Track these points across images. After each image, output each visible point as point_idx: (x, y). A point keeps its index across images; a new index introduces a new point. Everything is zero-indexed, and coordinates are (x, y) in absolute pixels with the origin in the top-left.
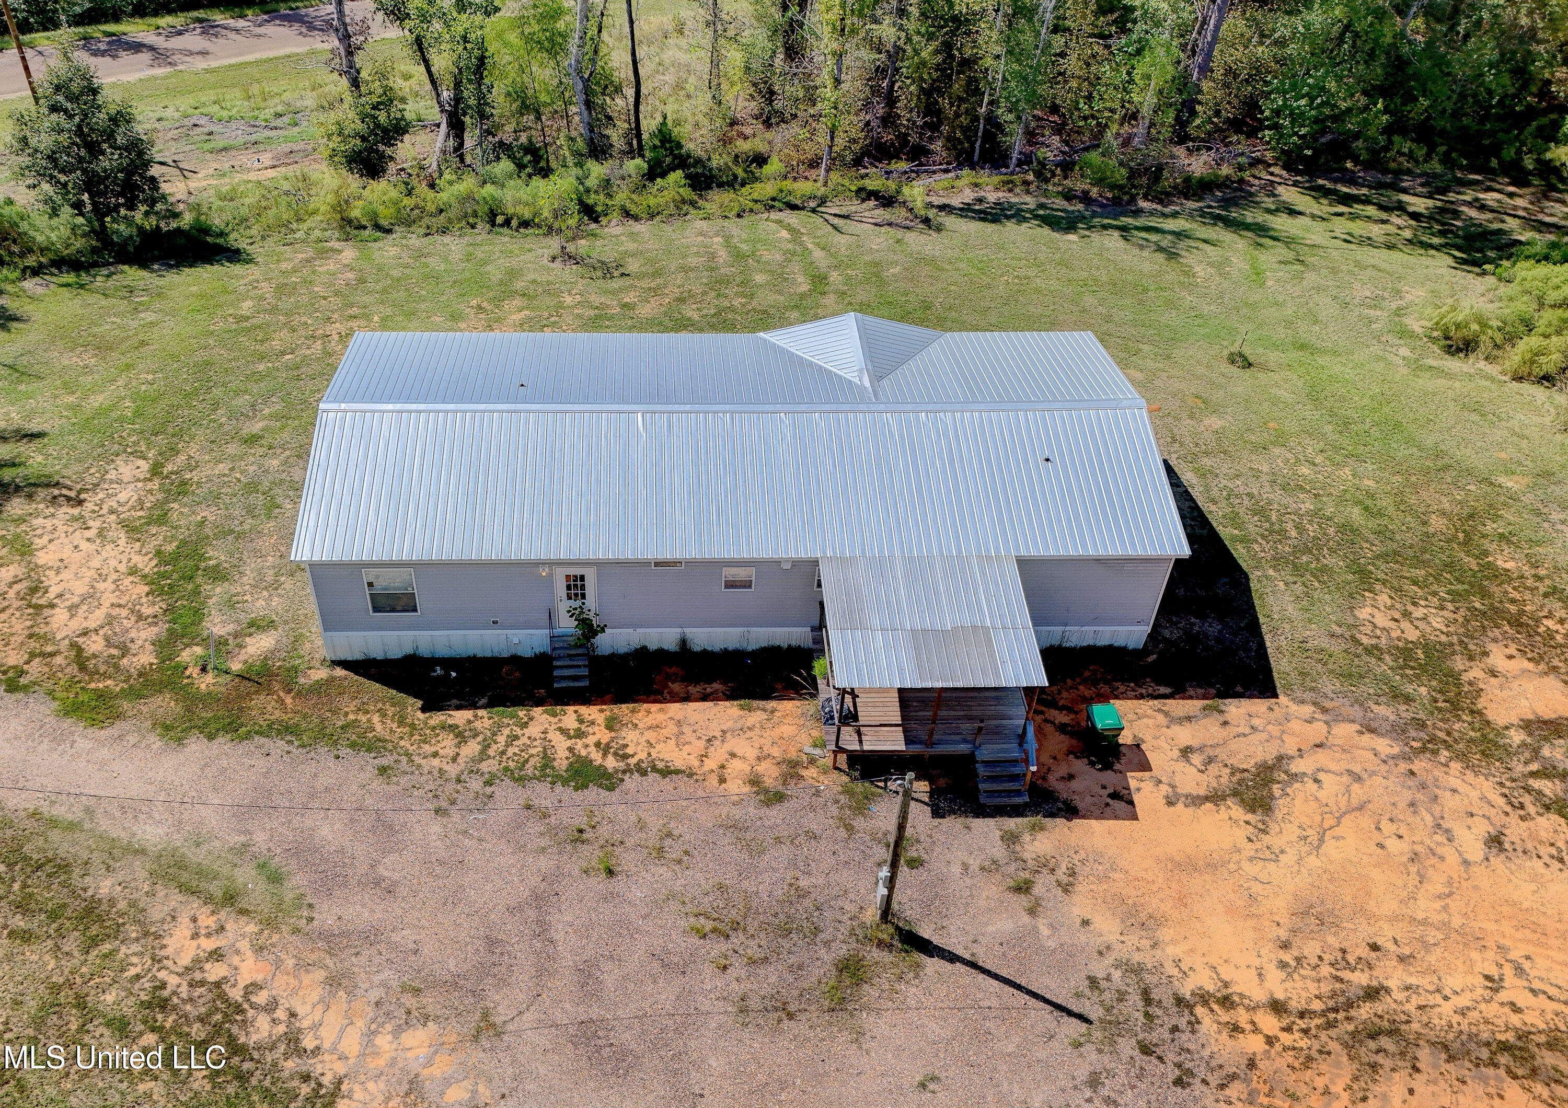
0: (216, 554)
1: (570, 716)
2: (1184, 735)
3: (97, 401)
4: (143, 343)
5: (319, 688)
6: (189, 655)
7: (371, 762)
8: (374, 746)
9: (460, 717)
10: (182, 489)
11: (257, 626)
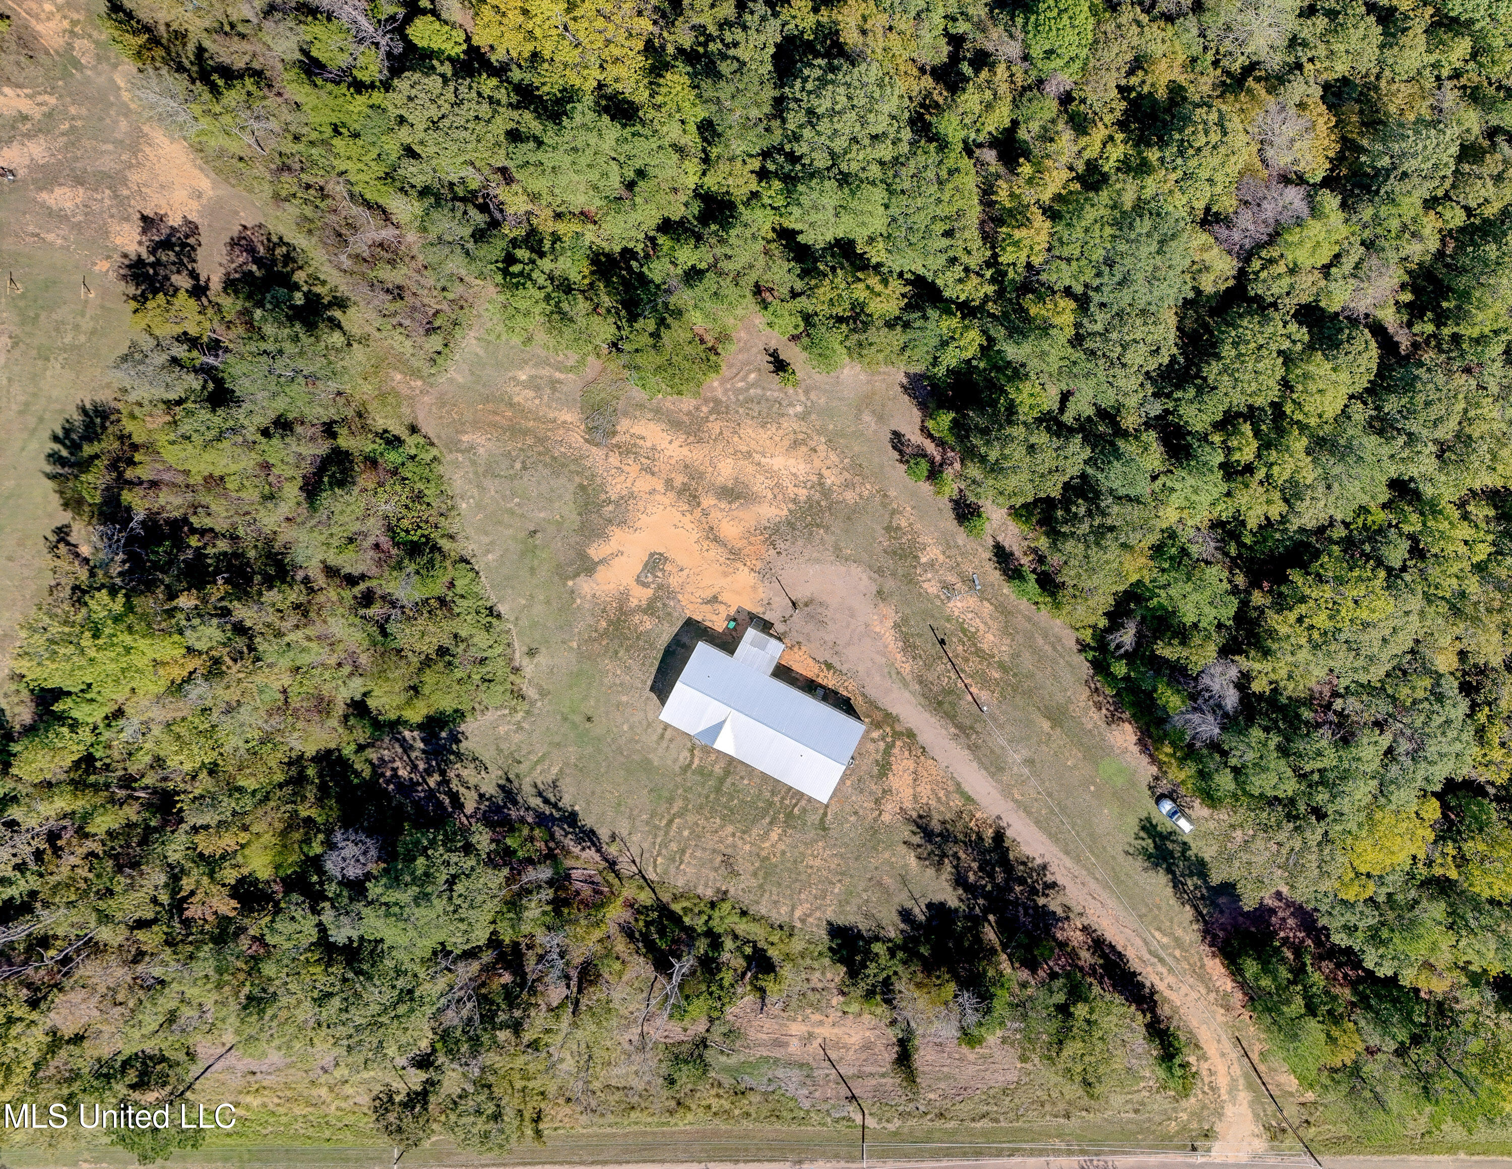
0: (875, 770)
1: (824, 682)
2: (714, 618)
3: (887, 855)
4: (870, 879)
5: (868, 716)
6: (889, 739)
7: (865, 691)
8: (864, 695)
9: (845, 693)
10: (877, 801)
11: (874, 741)
